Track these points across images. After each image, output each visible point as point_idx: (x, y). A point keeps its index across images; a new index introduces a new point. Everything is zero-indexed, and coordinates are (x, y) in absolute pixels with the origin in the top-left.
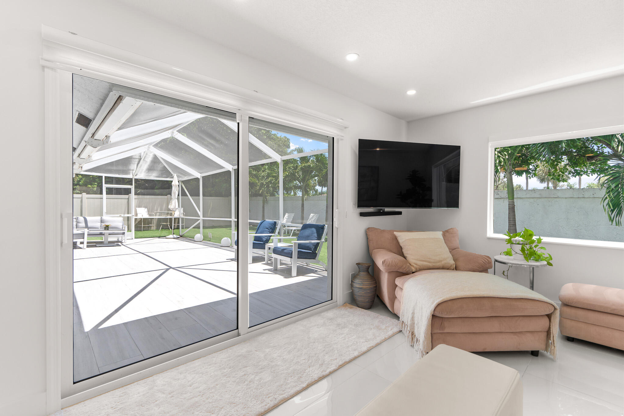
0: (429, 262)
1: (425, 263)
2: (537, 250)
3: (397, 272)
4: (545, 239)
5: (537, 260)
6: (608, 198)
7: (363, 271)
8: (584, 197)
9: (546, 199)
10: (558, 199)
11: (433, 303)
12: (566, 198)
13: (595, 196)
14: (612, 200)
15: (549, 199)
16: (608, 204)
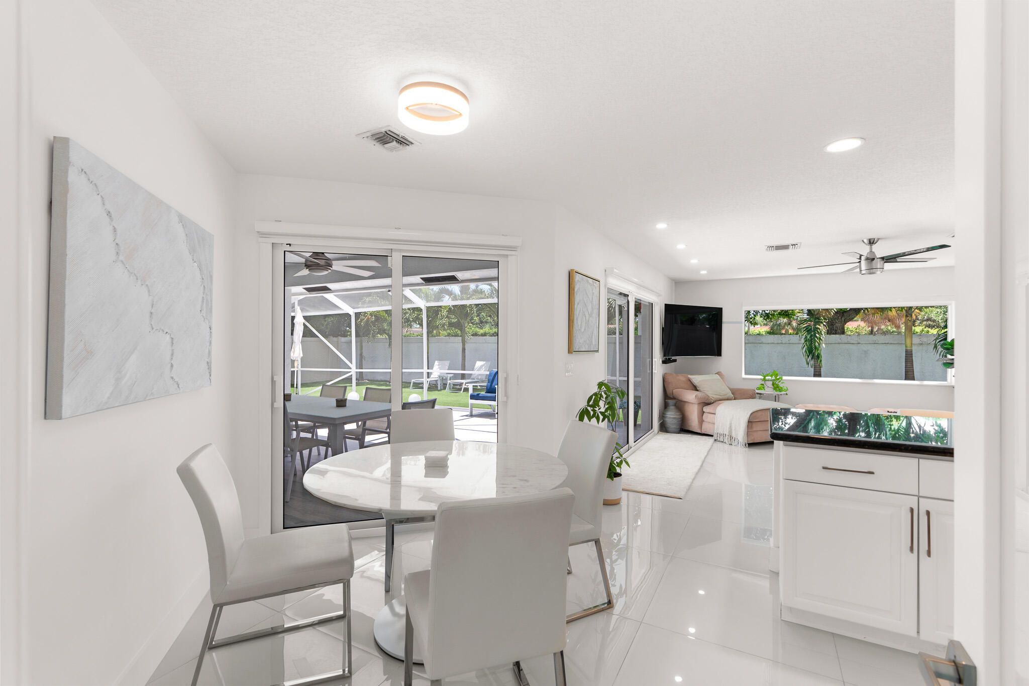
0: (720, 396)
1: (718, 396)
2: (781, 385)
3: (705, 403)
4: (784, 378)
5: (780, 392)
6: (806, 347)
7: (673, 406)
8: (782, 343)
9: (753, 344)
10: (761, 344)
11: (747, 414)
12: (768, 343)
13: (790, 342)
14: (808, 348)
15: (755, 345)
16: (806, 351)
